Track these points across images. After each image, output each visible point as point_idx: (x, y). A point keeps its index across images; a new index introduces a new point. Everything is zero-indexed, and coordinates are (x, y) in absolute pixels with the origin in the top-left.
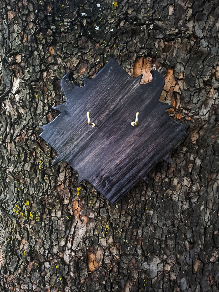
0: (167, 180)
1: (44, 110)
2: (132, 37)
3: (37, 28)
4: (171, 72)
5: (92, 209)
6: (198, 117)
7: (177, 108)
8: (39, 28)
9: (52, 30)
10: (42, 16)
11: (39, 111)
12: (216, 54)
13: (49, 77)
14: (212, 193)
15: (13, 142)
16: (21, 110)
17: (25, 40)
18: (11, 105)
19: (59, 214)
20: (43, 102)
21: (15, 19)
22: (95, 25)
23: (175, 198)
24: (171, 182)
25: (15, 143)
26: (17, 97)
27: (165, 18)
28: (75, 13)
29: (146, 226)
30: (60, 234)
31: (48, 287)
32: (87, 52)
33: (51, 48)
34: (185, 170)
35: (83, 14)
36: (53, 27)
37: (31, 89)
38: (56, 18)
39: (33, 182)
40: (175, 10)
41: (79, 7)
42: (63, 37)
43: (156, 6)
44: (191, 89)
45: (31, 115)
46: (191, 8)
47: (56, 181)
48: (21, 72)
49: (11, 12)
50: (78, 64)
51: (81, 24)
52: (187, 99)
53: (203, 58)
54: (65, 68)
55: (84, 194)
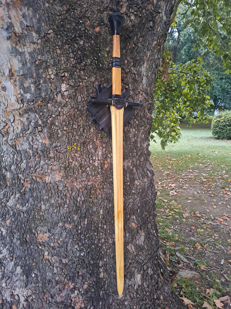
0: (129, 129)
1: (81, 100)
3: (75, 62)
4: (127, 86)
5: (104, 143)
8: (77, 61)
9: (83, 64)
11: (78, 101)
13: (83, 85)
15: (64, 115)
17: (68, 66)
18: (61, 97)
19: (91, 146)
20: (81, 96)
21: (62, 54)
22: (100, 64)
23: (131, 137)
24: (130, 130)
25: (66, 115)
26: (66, 93)
27: (124, 64)
28: (92, 57)
30: (93, 155)
31: (91, 177)
32: (98, 75)
33: (82, 71)
35: (95, 58)
36: (84, 62)
37: (75, 90)
38: (85, 59)
40: (127, 62)
42: (87, 67)
46: (133, 62)
48: (68, 81)
49: (59, 50)
50: (95, 80)
53: (136, 82)
54: (90, 82)
55: (102, 137)
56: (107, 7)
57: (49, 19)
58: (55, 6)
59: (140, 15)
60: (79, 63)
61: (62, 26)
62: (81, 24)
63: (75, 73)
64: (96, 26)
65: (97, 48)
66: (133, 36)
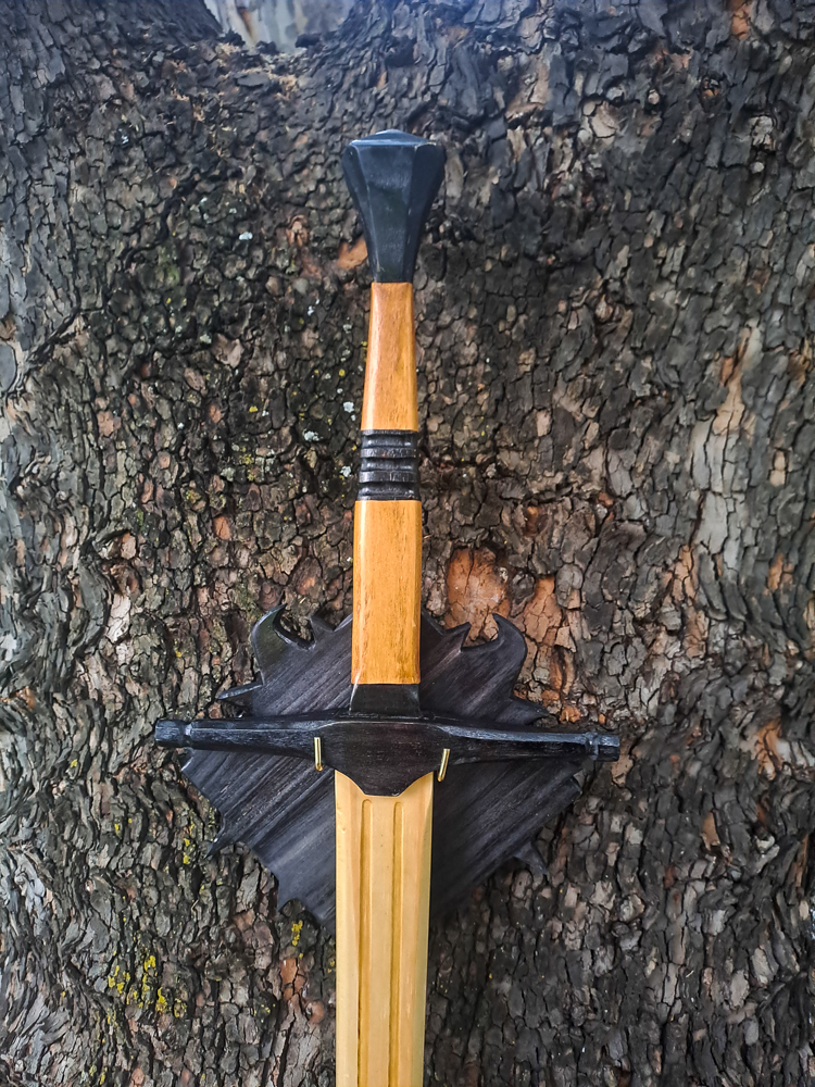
0: (546, 893)
1: (198, 696)
2: (439, 496)
3: (181, 471)
4: (548, 586)
6: (625, 712)
7: (566, 691)
8: (187, 470)
9: (223, 478)
10: (195, 441)
11: (184, 697)
12: (669, 533)
13: (214, 603)
14: (683, 919)
15: (108, 781)
16: (133, 688)
17: (146, 497)
18: (103, 672)
19: (242, 996)
20: (199, 672)
21: (120, 435)
22: (341, 463)
23: (573, 942)
24: (558, 897)
25: (115, 782)
26: (124, 653)
27: (527, 443)
28: (285, 431)
29: (491, 1025)
30: (246, 1056)
32: (320, 536)
33: (220, 522)
34: (597, 861)
35: (308, 436)
36: (228, 472)
37: (166, 635)
38: (235, 448)
39: (167, 901)
40: (553, 423)
41: (296, 415)
42: (254, 495)
43: (502, 410)
44: (603, 637)
45: (163, 706)
46: (597, 418)
47: (232, 902)
48: (135, 585)
49: (107, 414)
50: (296, 567)
51: (303, 462)
52: (590, 670)
53: (634, 546)
54: (260, 581)
55: (311, 941)
56: (424, 109)
57: (75, 262)
58: (117, 190)
59: (654, 97)
60: (203, 481)
61: (135, 286)
62: (245, 252)
63: (178, 535)
64: (343, 240)
65: (334, 370)
66: (605, 245)
